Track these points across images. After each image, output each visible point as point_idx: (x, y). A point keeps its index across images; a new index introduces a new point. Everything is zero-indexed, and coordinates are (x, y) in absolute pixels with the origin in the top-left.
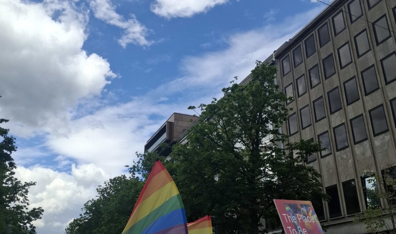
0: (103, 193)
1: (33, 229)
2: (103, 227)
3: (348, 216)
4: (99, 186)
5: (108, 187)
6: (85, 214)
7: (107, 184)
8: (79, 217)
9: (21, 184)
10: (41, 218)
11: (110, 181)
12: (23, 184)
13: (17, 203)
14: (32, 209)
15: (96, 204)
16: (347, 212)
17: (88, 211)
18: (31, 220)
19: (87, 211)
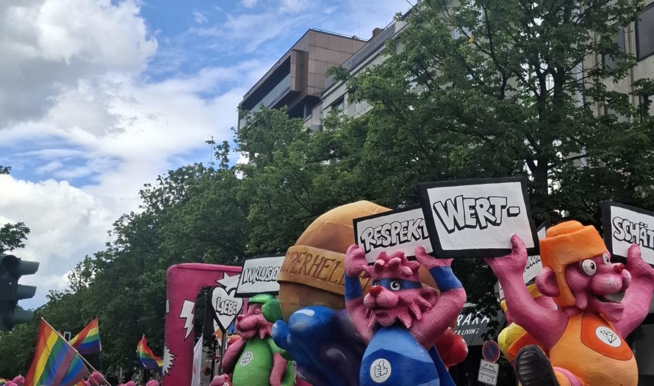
0: (154, 200)
4: (145, 185)
5: (165, 188)
6: (116, 243)
7: (164, 182)
8: (105, 249)
10: (23, 246)
11: (169, 175)
14: (4, 227)
15: (140, 222)
17: (123, 238)
19: (120, 237)
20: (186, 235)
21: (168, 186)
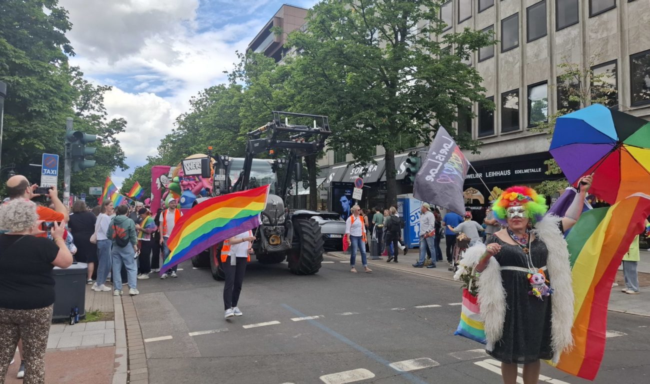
0: (198, 106)
1: (116, 144)
2: (202, 145)
3: (502, 134)
4: (192, 97)
5: (203, 99)
6: (178, 129)
7: (202, 95)
8: (172, 133)
9: (93, 88)
10: (124, 131)
11: (205, 91)
12: (96, 88)
13: (92, 112)
14: (113, 120)
15: (191, 118)
16: (502, 130)
17: (182, 127)
18: (113, 134)
19: (180, 126)
20: (210, 125)
21: (205, 98)
